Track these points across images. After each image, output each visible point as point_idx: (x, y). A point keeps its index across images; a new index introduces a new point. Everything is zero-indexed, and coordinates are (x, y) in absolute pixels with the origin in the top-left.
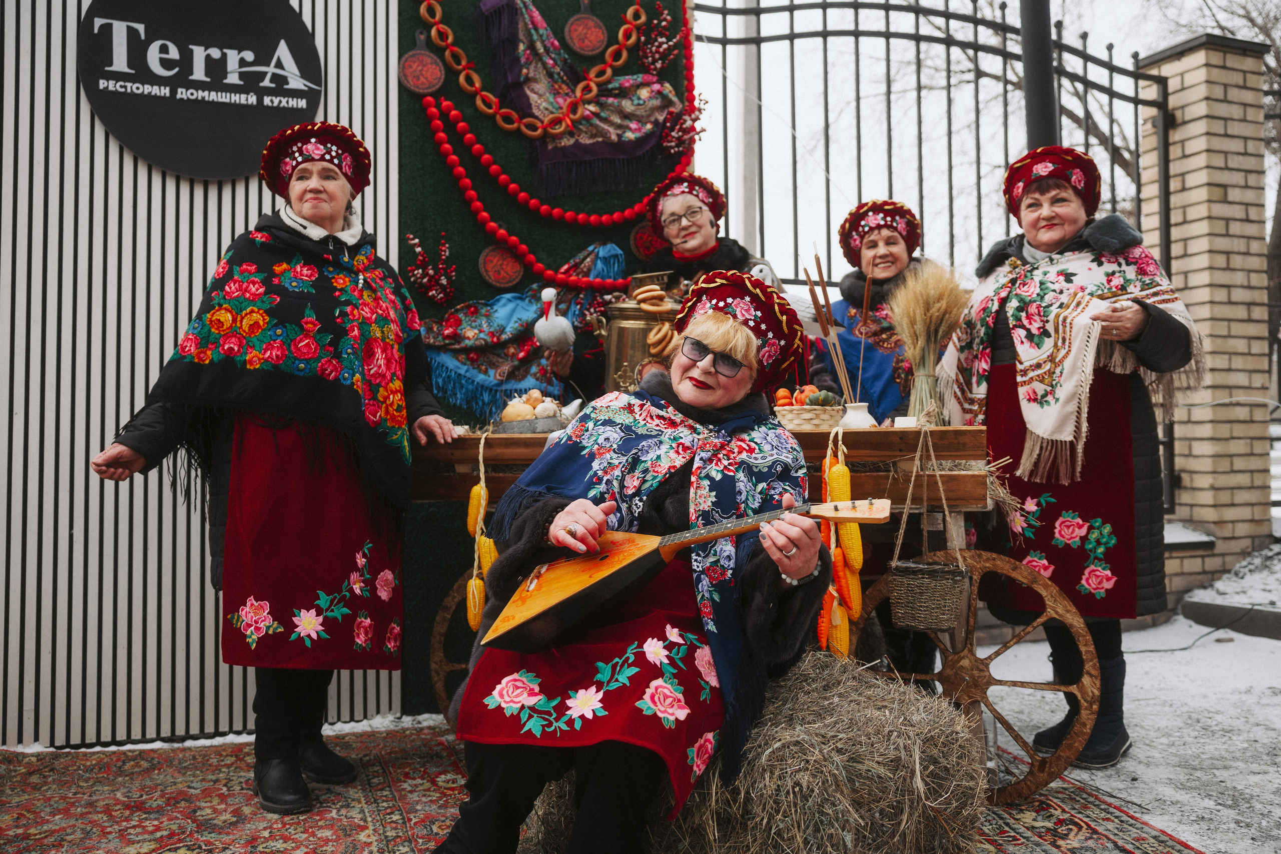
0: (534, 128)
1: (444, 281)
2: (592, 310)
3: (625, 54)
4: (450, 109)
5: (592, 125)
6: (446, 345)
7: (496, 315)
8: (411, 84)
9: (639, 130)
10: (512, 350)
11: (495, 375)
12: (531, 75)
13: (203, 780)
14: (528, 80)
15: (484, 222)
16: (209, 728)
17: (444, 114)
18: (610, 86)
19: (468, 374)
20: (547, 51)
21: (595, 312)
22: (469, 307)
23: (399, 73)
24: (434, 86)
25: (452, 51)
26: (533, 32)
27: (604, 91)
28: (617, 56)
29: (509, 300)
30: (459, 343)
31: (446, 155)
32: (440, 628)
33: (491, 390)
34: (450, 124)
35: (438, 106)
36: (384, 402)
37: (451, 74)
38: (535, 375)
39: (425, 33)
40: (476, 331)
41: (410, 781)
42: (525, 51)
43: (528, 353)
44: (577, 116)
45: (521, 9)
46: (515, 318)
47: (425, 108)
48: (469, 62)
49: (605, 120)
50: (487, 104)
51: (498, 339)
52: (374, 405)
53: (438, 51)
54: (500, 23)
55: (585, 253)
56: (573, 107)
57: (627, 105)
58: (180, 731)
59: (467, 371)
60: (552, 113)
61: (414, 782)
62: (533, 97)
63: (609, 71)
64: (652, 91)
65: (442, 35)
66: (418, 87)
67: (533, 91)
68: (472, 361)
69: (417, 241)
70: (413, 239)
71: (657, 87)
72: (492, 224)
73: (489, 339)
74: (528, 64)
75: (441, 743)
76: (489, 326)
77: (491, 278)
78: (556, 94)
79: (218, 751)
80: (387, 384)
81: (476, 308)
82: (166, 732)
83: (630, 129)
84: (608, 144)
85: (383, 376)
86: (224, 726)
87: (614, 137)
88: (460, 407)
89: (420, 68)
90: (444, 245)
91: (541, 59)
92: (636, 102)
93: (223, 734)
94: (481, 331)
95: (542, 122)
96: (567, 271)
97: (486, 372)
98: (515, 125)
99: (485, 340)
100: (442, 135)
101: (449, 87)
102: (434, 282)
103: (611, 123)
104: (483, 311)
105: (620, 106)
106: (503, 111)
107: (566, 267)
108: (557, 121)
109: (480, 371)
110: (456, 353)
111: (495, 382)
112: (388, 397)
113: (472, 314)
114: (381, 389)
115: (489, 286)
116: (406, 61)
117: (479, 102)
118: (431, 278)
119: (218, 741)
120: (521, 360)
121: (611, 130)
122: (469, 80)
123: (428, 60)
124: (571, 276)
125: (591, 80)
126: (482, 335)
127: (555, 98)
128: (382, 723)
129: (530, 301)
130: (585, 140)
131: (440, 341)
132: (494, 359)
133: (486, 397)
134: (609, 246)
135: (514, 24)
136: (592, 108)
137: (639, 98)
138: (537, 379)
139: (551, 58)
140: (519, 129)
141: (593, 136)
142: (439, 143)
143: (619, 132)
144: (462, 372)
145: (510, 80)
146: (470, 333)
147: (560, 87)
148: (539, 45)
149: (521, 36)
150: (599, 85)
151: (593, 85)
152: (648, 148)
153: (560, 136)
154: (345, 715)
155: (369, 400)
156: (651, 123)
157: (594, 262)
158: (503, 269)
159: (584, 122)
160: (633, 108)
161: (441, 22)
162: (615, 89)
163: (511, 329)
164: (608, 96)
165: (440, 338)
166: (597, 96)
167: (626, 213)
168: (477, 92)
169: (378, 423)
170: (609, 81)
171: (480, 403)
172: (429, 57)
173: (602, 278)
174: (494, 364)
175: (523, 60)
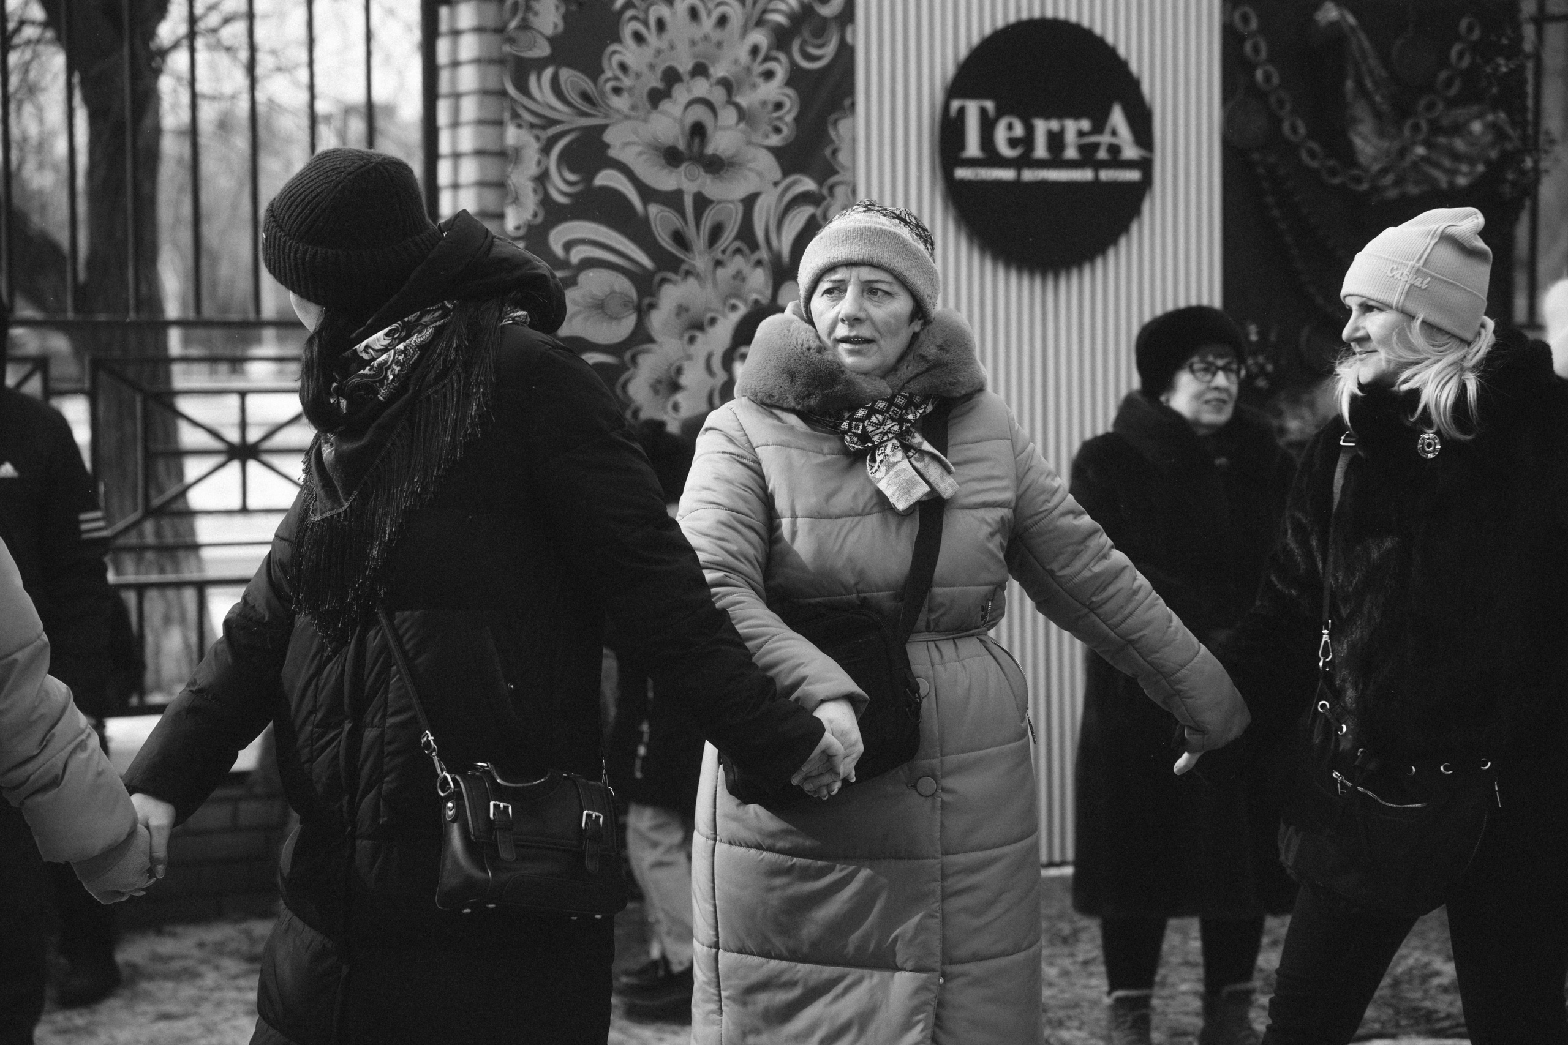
0: (1360, 181)
3: (1458, 81)
5: (1420, 171)
8: (1235, 140)
9: (1471, 173)
12: (1356, 114)
14: (1352, 121)
17: (1272, 173)
18: (1441, 122)
20: (1377, 86)
24: (1259, 137)
25: (1276, 95)
26: (1361, 61)
27: (1436, 128)
28: (1449, 83)
34: (1278, 185)
37: (1275, 122)
39: (1249, 75)
40: (1300, 423)
42: (1351, 88)
44: (1405, 163)
45: (1350, 38)
48: (1294, 107)
49: (1437, 165)
50: (1312, 154)
53: (1263, 97)
56: (1401, 152)
57: (1459, 144)
60: (1379, 161)
62: (1358, 141)
63: (1441, 106)
64: (1485, 123)
65: (1268, 78)
66: (1244, 141)
67: (1357, 133)
69: (1252, 328)
71: (1490, 117)
74: (1354, 103)
78: (1384, 137)
81: (1298, 396)
83: (1461, 173)
84: (1435, 192)
87: (1444, 185)
89: (1246, 118)
91: (1369, 96)
92: (1467, 138)
95: (1368, 173)
98: (1341, 179)
100: (1270, 198)
101: (1273, 139)
103: (1441, 168)
104: (1305, 398)
105: (1450, 145)
106: (1327, 162)
108: (1385, 171)
113: (1294, 403)
115: (1310, 368)
117: (1304, 156)
121: (1440, 176)
122: (1293, 128)
123: (1251, 109)
125: (1419, 115)
126: (1306, 428)
127: (1382, 142)
130: (1411, 190)
135: (1342, 58)
136: (1420, 150)
137: (1471, 134)
139: (1380, 93)
140: (1344, 183)
141: (1420, 184)
142: (1268, 209)
143: (1449, 178)
147: (1388, 129)
148: (1367, 80)
149: (1349, 71)
150: (1429, 122)
151: (1422, 122)
153: (1385, 188)
156: (1484, 163)
159: (1411, 169)
160: (1464, 147)
161: (1267, 62)
162: (1447, 125)
164: (1439, 135)
166: (1427, 135)
168: (1302, 142)
170: (1442, 116)
172: (1251, 105)
175: (1349, 99)
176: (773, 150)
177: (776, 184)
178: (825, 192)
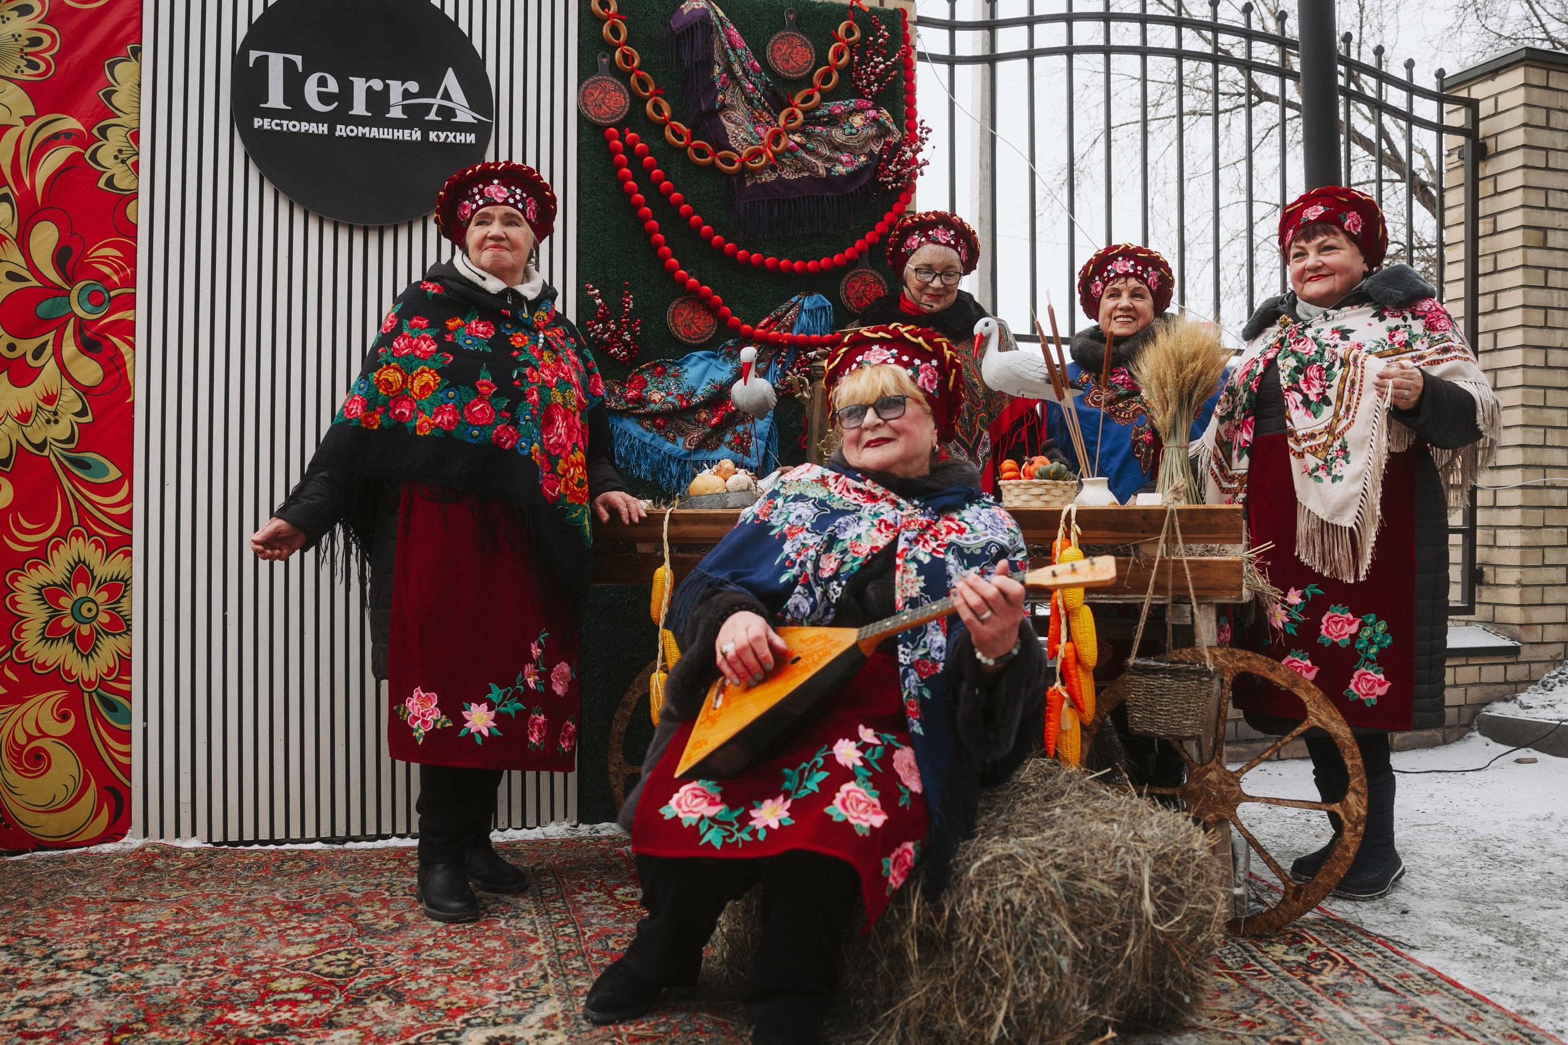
0: (731, 162)
1: (628, 338)
2: (795, 370)
3: (835, 76)
4: (634, 141)
5: (796, 157)
6: (629, 409)
7: (686, 375)
8: (591, 114)
9: (852, 162)
10: (704, 416)
11: (684, 444)
12: (728, 101)
13: (364, 884)
14: (724, 107)
15: (672, 270)
16: (371, 830)
17: (629, 148)
18: (818, 113)
19: (653, 443)
20: (746, 74)
21: (799, 372)
22: (655, 366)
23: (579, 102)
24: (617, 116)
25: (638, 76)
26: (730, 51)
27: (811, 118)
28: (826, 78)
29: (701, 359)
30: (644, 407)
31: (630, 193)
32: (619, 727)
33: (680, 460)
34: (635, 159)
35: (622, 138)
36: (564, 476)
37: (638, 101)
38: (730, 444)
39: (608, 56)
40: (663, 394)
41: (585, 893)
42: (720, 74)
43: (721, 419)
44: (780, 148)
45: (717, 26)
46: (707, 380)
47: (607, 141)
48: (657, 88)
49: (812, 152)
50: (678, 135)
51: (688, 402)
52: (552, 479)
53: (623, 76)
54: (693, 41)
55: (788, 305)
56: (775, 138)
57: (838, 135)
58: (341, 832)
59: (652, 439)
60: (752, 144)
61: (590, 894)
62: (730, 127)
63: (817, 96)
64: (867, 118)
65: (628, 59)
66: (599, 118)
67: (729, 119)
68: (659, 427)
69: (597, 291)
70: (592, 290)
71: (872, 113)
72: (682, 272)
73: (677, 403)
74: (723, 90)
75: (620, 854)
76: (678, 387)
77: (680, 334)
78: (756, 122)
79: (380, 854)
80: (568, 455)
81: (663, 367)
82: (325, 832)
83: (841, 162)
84: (815, 179)
85: (563, 446)
86: (386, 829)
87: (822, 172)
88: (645, 480)
89: (602, 95)
90: (627, 296)
91: (739, 84)
92: (848, 131)
93: (386, 837)
94: (668, 394)
95: (740, 155)
96: (767, 325)
97: (674, 440)
98: (709, 158)
99: (673, 404)
100: (625, 170)
101: (635, 117)
102: (616, 336)
103: (820, 156)
104: (672, 371)
105: (829, 135)
106: (694, 143)
107: (766, 321)
108: (757, 154)
109: (667, 439)
110: (640, 418)
111: (685, 451)
112: (568, 470)
113: (659, 374)
114: (561, 461)
115: (679, 342)
116: (586, 88)
117: (668, 133)
118: (613, 333)
119: (380, 844)
120: (713, 427)
121: (819, 163)
122: (657, 108)
123: (612, 87)
124: (771, 330)
125: (796, 106)
126: (670, 399)
127: (754, 128)
128: (556, 830)
129: (724, 360)
130: (789, 175)
131: (622, 405)
132: (684, 426)
133: (674, 469)
134: (815, 297)
135: (709, 43)
136: (797, 138)
137: (852, 127)
138: (732, 449)
139: (751, 82)
140: (714, 162)
141: (798, 171)
142: (624, 180)
143: (827, 165)
144: (647, 440)
145: (703, 108)
146: (656, 397)
147: (760, 114)
148: (737, 67)
149: (717, 58)
150: (804, 112)
151: (798, 111)
152: (862, 183)
153: (760, 171)
154: (517, 821)
155: (548, 473)
156: (865, 154)
157: (798, 315)
158: (694, 324)
159: (787, 155)
160: (844, 138)
161: (626, 43)
162: (824, 116)
163: (703, 390)
164: (815, 125)
165: (623, 401)
166: (803, 124)
167: (836, 258)
168: (666, 122)
169: (557, 499)
170: (817, 108)
171: (668, 476)
172: (612, 83)
173: (808, 333)
174: (683, 432)
175: (718, 85)
176: (25, 85)
177: (28, 120)
178: (95, 131)
